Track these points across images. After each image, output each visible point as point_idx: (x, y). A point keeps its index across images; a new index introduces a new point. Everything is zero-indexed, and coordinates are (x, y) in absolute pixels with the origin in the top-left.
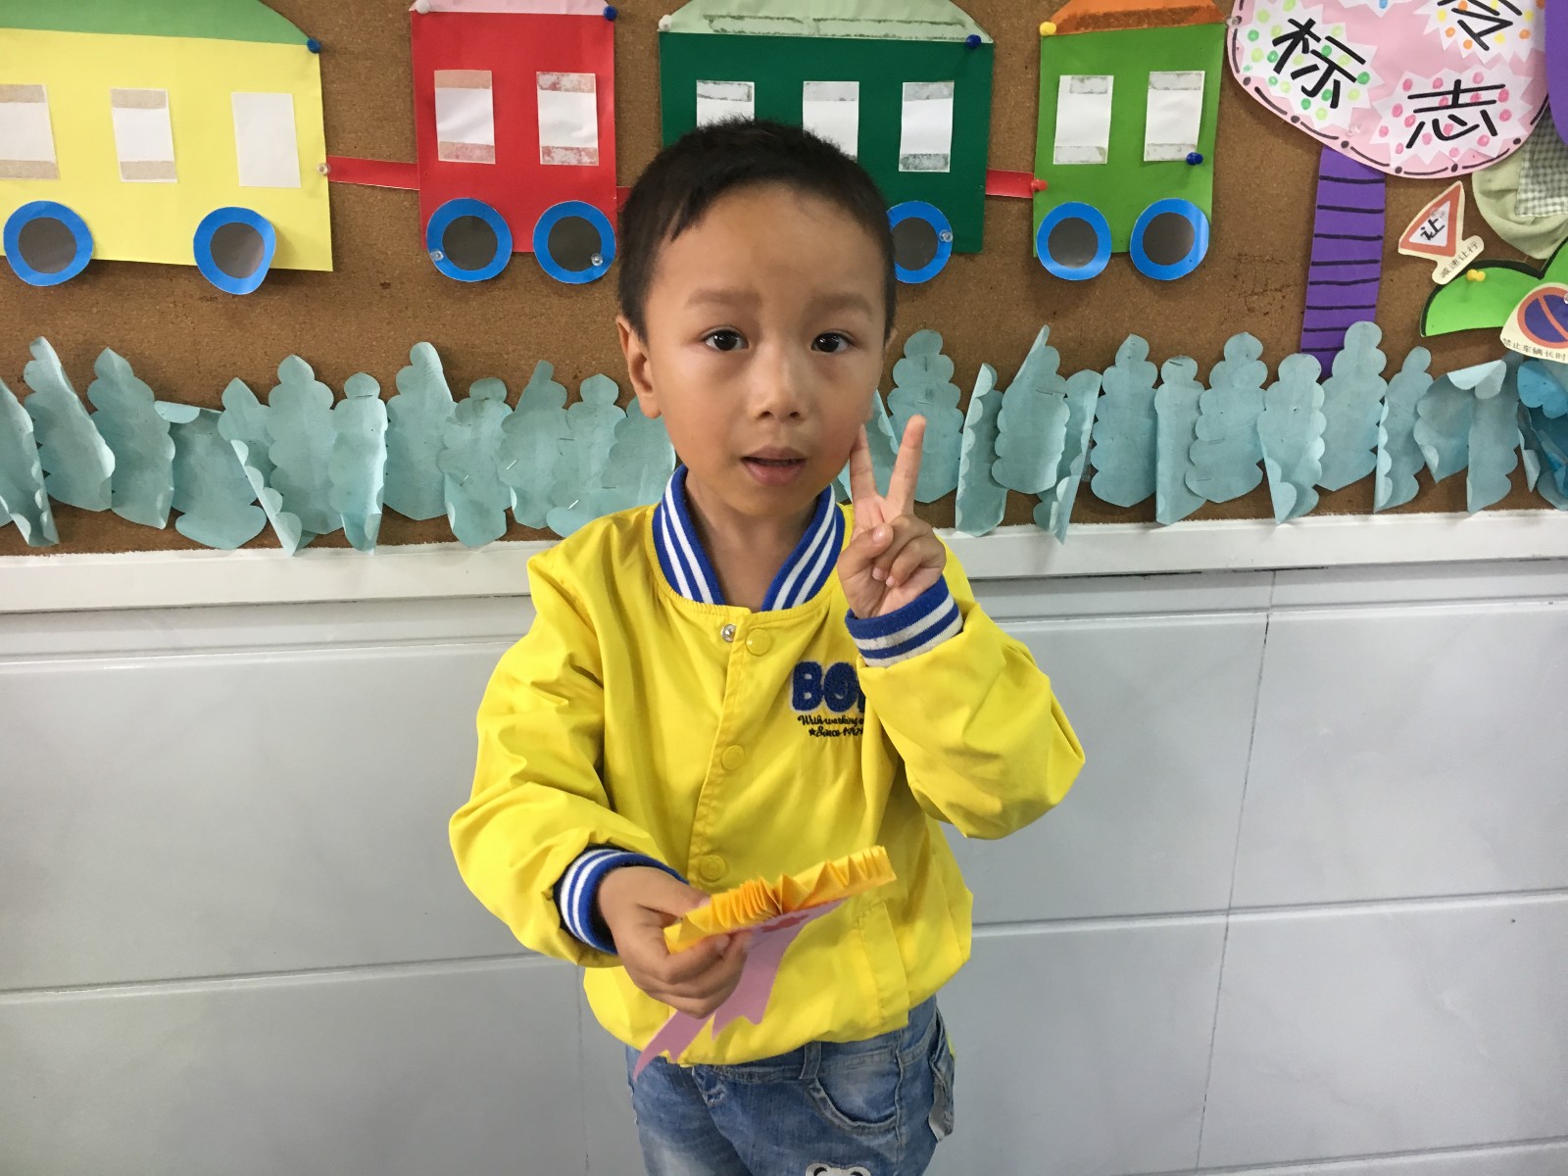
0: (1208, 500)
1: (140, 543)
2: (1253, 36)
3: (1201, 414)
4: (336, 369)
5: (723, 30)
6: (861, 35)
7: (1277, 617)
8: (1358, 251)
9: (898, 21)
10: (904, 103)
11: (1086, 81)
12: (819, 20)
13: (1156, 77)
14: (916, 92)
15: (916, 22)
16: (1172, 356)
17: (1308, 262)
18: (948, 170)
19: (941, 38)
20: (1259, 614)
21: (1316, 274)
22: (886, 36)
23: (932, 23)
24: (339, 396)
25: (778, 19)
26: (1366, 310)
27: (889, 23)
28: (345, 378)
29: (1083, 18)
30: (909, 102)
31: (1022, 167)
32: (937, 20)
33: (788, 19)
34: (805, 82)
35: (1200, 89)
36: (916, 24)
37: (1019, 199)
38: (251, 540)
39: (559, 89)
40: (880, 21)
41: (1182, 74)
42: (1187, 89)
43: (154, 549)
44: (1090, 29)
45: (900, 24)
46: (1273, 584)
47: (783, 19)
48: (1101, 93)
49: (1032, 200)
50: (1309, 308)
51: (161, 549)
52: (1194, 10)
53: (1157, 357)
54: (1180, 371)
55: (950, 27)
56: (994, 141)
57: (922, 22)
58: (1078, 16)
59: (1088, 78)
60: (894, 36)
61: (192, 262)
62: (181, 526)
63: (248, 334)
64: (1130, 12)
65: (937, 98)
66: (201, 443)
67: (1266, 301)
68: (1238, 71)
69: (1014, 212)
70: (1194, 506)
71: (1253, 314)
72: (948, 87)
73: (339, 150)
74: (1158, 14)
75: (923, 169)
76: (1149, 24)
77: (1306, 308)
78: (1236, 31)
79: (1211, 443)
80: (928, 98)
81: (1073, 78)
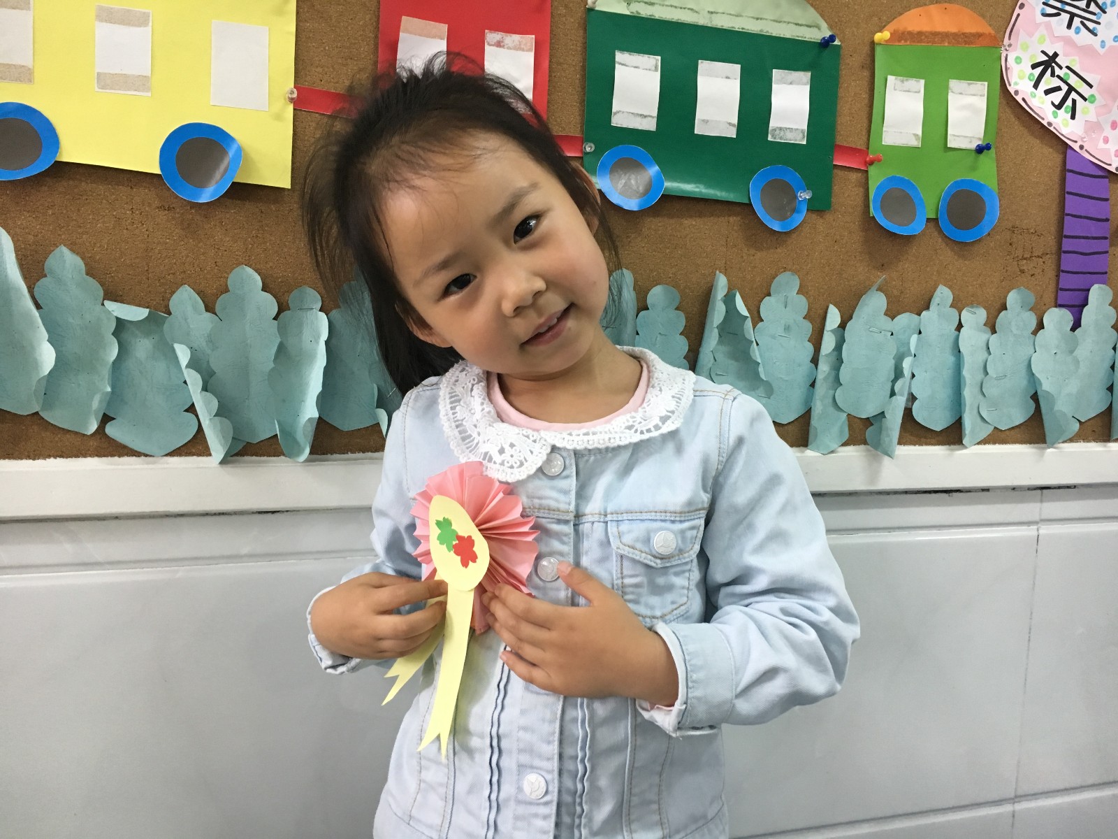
0: (995, 428)
1: (64, 449)
2: (1018, 61)
3: (990, 354)
4: (282, 282)
5: (637, 12)
6: (743, 29)
7: (1045, 530)
8: (1094, 229)
9: (771, 20)
10: (774, 86)
11: (905, 82)
12: (712, 13)
13: (953, 83)
14: (783, 78)
15: (785, 22)
16: (967, 305)
17: (1061, 236)
18: (805, 143)
19: (802, 37)
20: (1032, 527)
21: (1067, 245)
22: (761, 31)
23: (796, 24)
24: (282, 308)
25: (681, 8)
26: (1101, 276)
27: (764, 21)
28: (289, 291)
29: (903, 33)
30: (777, 85)
31: (860, 144)
32: (800, 23)
33: (689, 9)
34: (700, 61)
35: (984, 96)
36: (785, 24)
37: (858, 170)
38: (179, 448)
39: (503, 47)
40: (757, 19)
41: (971, 84)
42: (974, 95)
43: (77, 456)
44: (908, 43)
45: (772, 22)
46: (1041, 501)
47: (685, 8)
48: (916, 92)
49: (867, 171)
50: (1063, 271)
51: (85, 456)
52: (979, 35)
53: (958, 305)
54: (974, 318)
55: (809, 29)
56: (839, 122)
57: (789, 23)
58: (900, 32)
59: (907, 80)
60: (767, 32)
61: (157, 171)
62: (110, 430)
63: (201, 244)
64: (935, 32)
65: (798, 84)
66: (142, 347)
67: (1032, 265)
68: (1010, 85)
69: (853, 181)
70: (986, 431)
71: (1023, 275)
72: (806, 76)
73: (305, 81)
74: (955, 35)
75: (786, 140)
76: (949, 43)
77: (1059, 271)
78: (1007, 55)
79: (998, 379)
80: (791, 83)
81: (896, 79)
